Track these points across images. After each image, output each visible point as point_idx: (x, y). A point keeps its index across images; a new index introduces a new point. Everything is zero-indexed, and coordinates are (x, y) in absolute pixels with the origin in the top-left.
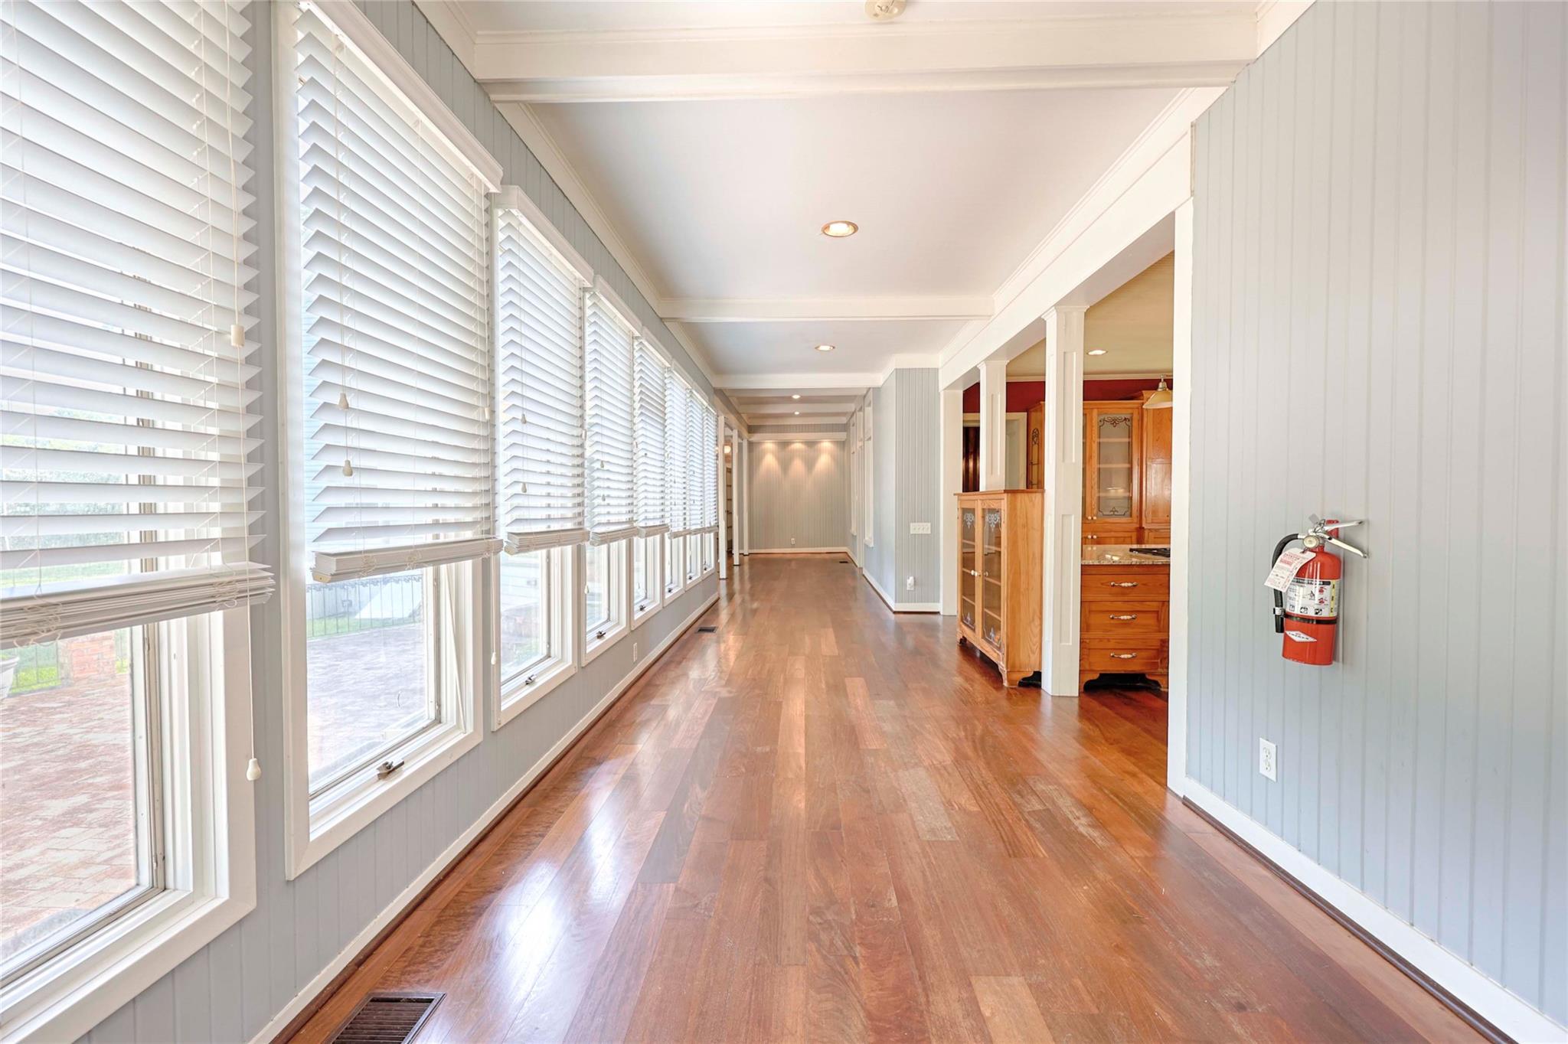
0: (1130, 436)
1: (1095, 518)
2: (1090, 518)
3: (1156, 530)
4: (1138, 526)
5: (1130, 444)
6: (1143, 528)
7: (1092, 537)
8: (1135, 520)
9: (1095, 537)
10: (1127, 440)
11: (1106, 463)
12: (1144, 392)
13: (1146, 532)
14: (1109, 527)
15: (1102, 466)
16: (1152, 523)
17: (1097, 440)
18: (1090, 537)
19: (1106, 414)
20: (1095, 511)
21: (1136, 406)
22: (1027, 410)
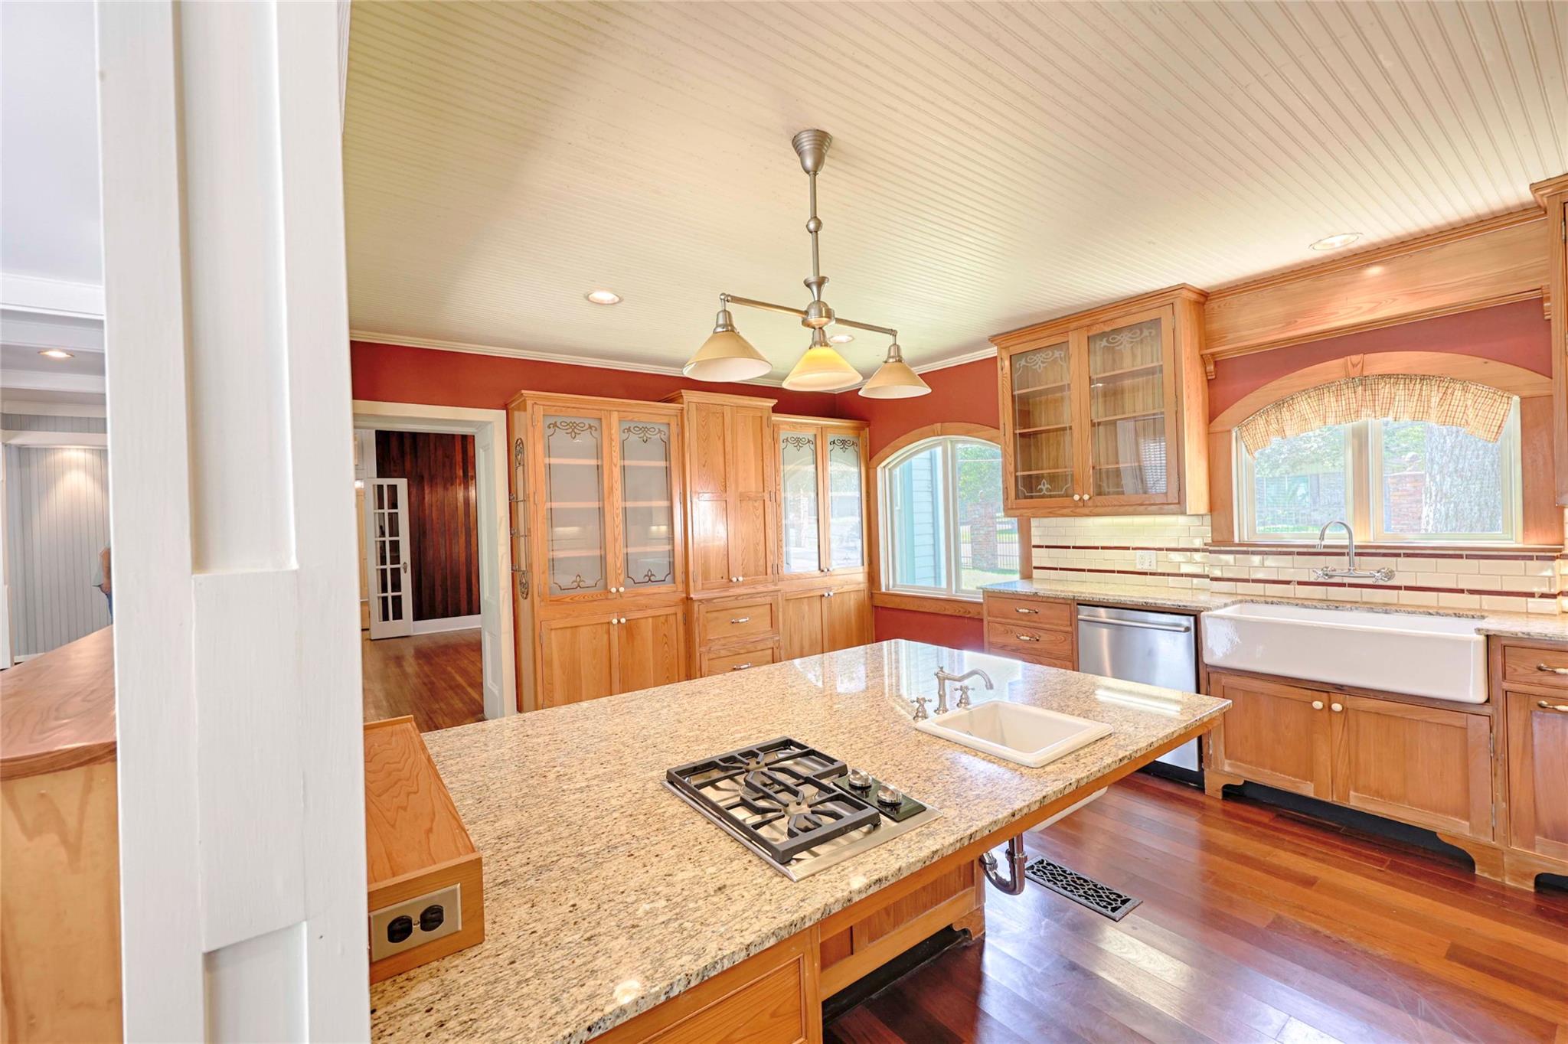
0: (667, 458)
1: (622, 589)
2: (614, 590)
3: (709, 600)
4: (684, 595)
5: (668, 471)
6: (691, 599)
7: (619, 621)
8: (681, 587)
9: (623, 620)
10: (663, 464)
11: (636, 499)
12: (683, 391)
13: (696, 605)
14: (643, 601)
15: (629, 504)
16: (703, 589)
17: (620, 463)
18: (615, 621)
19: (631, 421)
20: (622, 578)
21: (673, 412)
22: (505, 407)
